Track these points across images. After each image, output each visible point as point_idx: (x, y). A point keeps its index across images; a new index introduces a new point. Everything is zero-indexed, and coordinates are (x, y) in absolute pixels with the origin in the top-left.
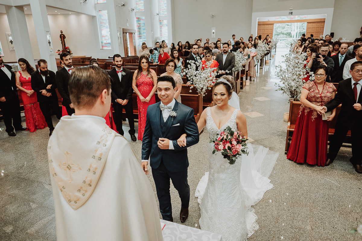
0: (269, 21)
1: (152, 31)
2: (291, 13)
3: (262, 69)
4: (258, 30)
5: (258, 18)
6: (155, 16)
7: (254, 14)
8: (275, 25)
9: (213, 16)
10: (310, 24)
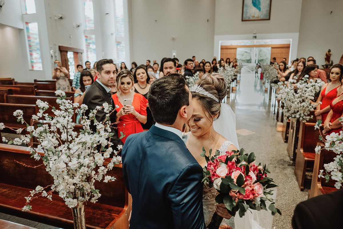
0: (231, 46)
1: (103, 51)
2: (255, 37)
3: (229, 99)
4: (221, 54)
5: (220, 42)
6: (109, 36)
7: (216, 37)
8: (238, 49)
9: (173, 39)
10: (274, 50)
